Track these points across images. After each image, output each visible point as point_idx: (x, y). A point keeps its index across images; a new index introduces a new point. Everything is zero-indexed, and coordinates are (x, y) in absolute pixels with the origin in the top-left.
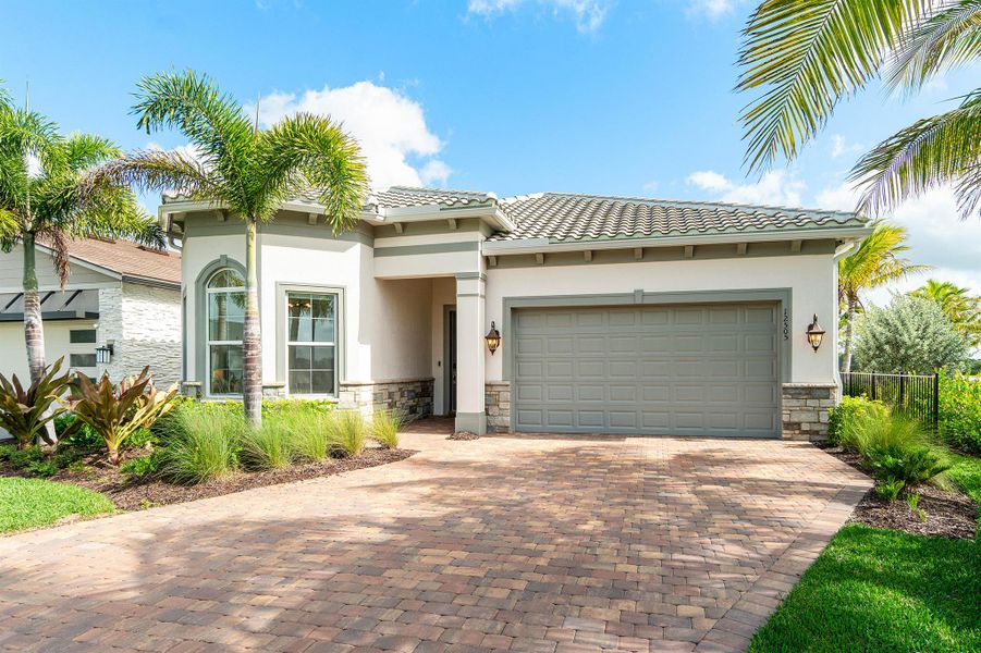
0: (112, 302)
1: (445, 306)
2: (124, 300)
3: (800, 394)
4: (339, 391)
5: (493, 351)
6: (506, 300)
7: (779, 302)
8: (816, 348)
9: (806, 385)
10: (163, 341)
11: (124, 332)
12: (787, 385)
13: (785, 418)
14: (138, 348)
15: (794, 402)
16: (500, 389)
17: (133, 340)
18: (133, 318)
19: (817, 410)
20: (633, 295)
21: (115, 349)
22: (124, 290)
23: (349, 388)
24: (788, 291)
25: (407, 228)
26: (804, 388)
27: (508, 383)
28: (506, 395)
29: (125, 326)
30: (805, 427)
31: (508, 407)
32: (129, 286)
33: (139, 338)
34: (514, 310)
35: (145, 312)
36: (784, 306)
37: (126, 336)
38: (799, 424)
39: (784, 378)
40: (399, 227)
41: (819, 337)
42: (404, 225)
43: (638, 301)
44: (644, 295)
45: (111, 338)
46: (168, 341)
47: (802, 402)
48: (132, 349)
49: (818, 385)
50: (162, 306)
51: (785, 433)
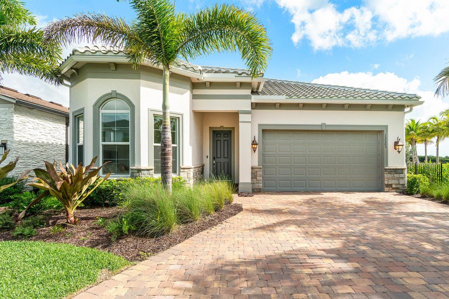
0: (6, 117)
1: (210, 127)
2: (15, 116)
3: (392, 172)
4: (180, 172)
5: (255, 151)
6: (260, 125)
7: (382, 131)
8: (399, 152)
9: (394, 168)
10: (38, 142)
11: (15, 135)
12: (387, 168)
13: (386, 182)
14: (23, 146)
15: (389, 176)
16: (257, 170)
17: (20, 141)
18: (20, 128)
19: (398, 179)
20: (321, 125)
21: (8, 146)
22: (15, 109)
23: (185, 170)
24: (386, 127)
25: (212, 85)
26: (393, 169)
27: (261, 167)
28: (260, 173)
29: (15, 132)
30: (394, 186)
31: (261, 179)
32: (18, 107)
33: (24, 140)
34: (263, 131)
35: (27, 124)
36: (385, 133)
37: (17, 137)
38: (391, 185)
39: (385, 165)
40: (208, 84)
41: (400, 147)
42: (211, 83)
43: (324, 129)
44: (326, 126)
45: (4, 139)
46: (40, 142)
47: (393, 175)
48: (20, 146)
49: (399, 168)
50: (37, 121)
51: (386, 189)
